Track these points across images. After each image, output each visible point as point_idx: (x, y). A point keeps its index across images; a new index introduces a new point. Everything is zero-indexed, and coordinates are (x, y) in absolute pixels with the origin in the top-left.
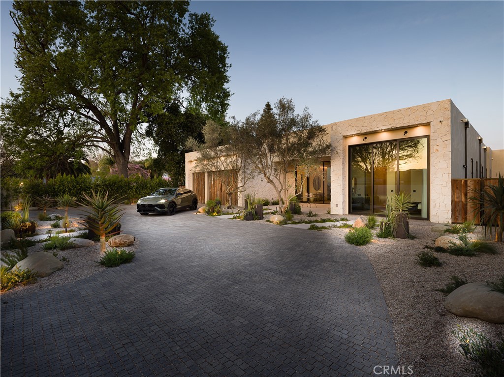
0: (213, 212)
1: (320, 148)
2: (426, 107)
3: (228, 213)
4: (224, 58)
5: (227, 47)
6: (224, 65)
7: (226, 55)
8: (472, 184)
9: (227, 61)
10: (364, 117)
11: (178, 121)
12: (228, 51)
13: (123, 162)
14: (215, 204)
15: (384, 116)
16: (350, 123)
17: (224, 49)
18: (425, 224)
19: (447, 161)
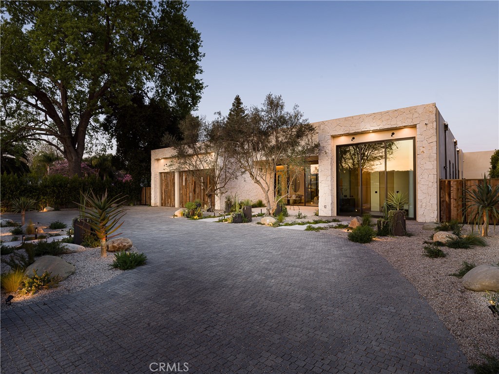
0: (194, 215)
1: (309, 147)
2: (412, 110)
3: (210, 217)
4: (197, 47)
5: (199, 34)
6: (197, 54)
7: (198, 43)
8: (455, 185)
9: (200, 50)
10: (353, 117)
11: (144, 114)
12: (201, 39)
13: (75, 159)
14: (196, 207)
15: (373, 116)
16: (338, 122)
17: (197, 37)
18: (414, 223)
19: (432, 163)
